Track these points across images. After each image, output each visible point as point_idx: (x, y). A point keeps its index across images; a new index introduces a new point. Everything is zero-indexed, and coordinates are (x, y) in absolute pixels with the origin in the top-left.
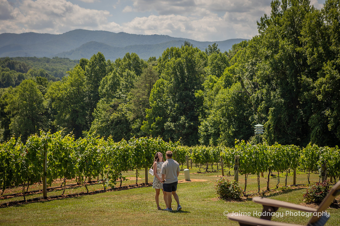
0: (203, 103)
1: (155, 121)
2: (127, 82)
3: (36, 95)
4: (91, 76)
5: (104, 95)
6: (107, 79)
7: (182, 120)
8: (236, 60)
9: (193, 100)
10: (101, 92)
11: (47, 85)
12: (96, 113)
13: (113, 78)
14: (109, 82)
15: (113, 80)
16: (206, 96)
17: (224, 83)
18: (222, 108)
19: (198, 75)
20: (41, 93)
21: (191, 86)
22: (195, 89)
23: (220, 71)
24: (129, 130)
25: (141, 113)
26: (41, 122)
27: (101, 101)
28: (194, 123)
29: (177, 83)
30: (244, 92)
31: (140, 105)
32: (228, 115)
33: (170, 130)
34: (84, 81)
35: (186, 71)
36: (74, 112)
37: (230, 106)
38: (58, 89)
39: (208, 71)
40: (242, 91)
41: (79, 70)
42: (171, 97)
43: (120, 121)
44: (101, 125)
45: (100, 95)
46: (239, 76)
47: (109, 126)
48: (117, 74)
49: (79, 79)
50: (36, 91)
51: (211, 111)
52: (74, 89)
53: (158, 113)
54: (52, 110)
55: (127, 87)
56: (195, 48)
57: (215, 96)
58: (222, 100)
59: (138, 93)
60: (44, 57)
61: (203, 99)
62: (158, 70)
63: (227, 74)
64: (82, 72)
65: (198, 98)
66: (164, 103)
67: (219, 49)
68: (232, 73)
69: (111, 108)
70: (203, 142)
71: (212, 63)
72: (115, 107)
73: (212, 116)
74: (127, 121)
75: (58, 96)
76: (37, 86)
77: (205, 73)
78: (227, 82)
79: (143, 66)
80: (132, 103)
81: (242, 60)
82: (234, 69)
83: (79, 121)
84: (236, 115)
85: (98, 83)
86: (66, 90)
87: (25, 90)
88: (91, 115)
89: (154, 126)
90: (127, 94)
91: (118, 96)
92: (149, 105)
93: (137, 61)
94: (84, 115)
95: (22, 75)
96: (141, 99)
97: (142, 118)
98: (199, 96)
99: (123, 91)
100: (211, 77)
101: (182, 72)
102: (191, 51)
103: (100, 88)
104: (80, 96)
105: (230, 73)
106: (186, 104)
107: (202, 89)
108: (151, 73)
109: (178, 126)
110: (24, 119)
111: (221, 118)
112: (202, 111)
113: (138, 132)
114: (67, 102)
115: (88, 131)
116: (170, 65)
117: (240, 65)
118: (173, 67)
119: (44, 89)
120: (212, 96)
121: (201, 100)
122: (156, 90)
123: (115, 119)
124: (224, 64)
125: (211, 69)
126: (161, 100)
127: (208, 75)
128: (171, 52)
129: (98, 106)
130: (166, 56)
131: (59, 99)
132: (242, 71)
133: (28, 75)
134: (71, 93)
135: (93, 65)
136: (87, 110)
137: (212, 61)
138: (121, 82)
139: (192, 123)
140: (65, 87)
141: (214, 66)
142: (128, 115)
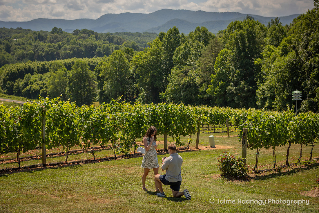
0: (261, 69)
1: (219, 85)
2: (197, 52)
3: (124, 63)
4: (167, 47)
5: (178, 63)
6: (180, 49)
7: (242, 84)
8: (293, 31)
9: (252, 67)
10: (175, 60)
11: (133, 55)
12: (170, 78)
13: (185, 48)
14: (181, 52)
15: (185, 50)
16: (264, 64)
17: (281, 52)
18: (278, 74)
19: (258, 45)
20: (128, 61)
21: (251, 55)
22: (255, 58)
23: (278, 42)
24: (197, 92)
25: (208, 78)
26: (128, 84)
27: (174, 68)
28: (252, 87)
29: (239, 52)
30: (298, 60)
31: (207, 71)
32: (283, 81)
33: (231, 93)
34: (162, 51)
35: (247, 42)
36: (153, 76)
37: (285, 72)
38: (140, 57)
39: (267, 41)
40: (296, 59)
41: (158, 42)
42: (233, 64)
43: (190, 84)
44: (174, 88)
45: (174, 62)
46: (294, 45)
47: (180, 88)
48: (189, 45)
49: (157, 49)
50: (123, 60)
51: (268, 77)
52: (154, 58)
53: (222, 78)
54: (137, 75)
55: (196, 56)
56: (256, 21)
57: (272, 63)
58: (277, 67)
59: (205, 60)
60: (136, 32)
61: (262, 67)
62: (223, 41)
63: (284, 44)
64: (160, 43)
65: (257, 66)
66: (227, 69)
67: (281, 23)
68: (288, 43)
69: (182, 74)
70: (259, 104)
71: (271, 34)
72: (186, 73)
73: (268, 81)
74: (195, 85)
75: (140, 64)
76: (125, 56)
77: (265, 43)
78: (284, 51)
79: (211, 38)
80: (200, 69)
81: (299, 31)
82: (291, 40)
83: (157, 84)
84: (290, 81)
85: (172, 52)
86: (147, 58)
87: (115, 58)
88: (166, 79)
89: (218, 89)
90: (196, 62)
91: (189, 64)
92: (214, 71)
93: (206, 33)
94: (161, 79)
95: (118, 46)
96: (207, 67)
97: (208, 83)
98: (257, 64)
99: (193, 59)
100: (269, 46)
101: (244, 43)
102: (252, 24)
103: (174, 56)
104: (158, 63)
105: (287, 43)
106: (246, 70)
107: (261, 57)
108: (217, 43)
109: (239, 89)
110: (115, 82)
111: (276, 83)
112: (260, 77)
113: (205, 94)
114: (148, 69)
115: (163, 93)
116: (233, 36)
117: (297, 36)
118: (235, 38)
119: (131, 57)
120: (270, 63)
121: (259, 67)
122: (221, 58)
123: (186, 83)
124: (282, 35)
125: (270, 40)
126: (224, 67)
127: (267, 45)
128: (235, 26)
129: (172, 72)
130: (230, 28)
131: (141, 66)
132: (298, 41)
133: (123, 47)
134: (151, 61)
135: (169, 38)
136: (164, 75)
137: (271, 33)
138: (192, 52)
139: (251, 88)
140: (146, 56)
141: (273, 37)
142: (196, 80)
